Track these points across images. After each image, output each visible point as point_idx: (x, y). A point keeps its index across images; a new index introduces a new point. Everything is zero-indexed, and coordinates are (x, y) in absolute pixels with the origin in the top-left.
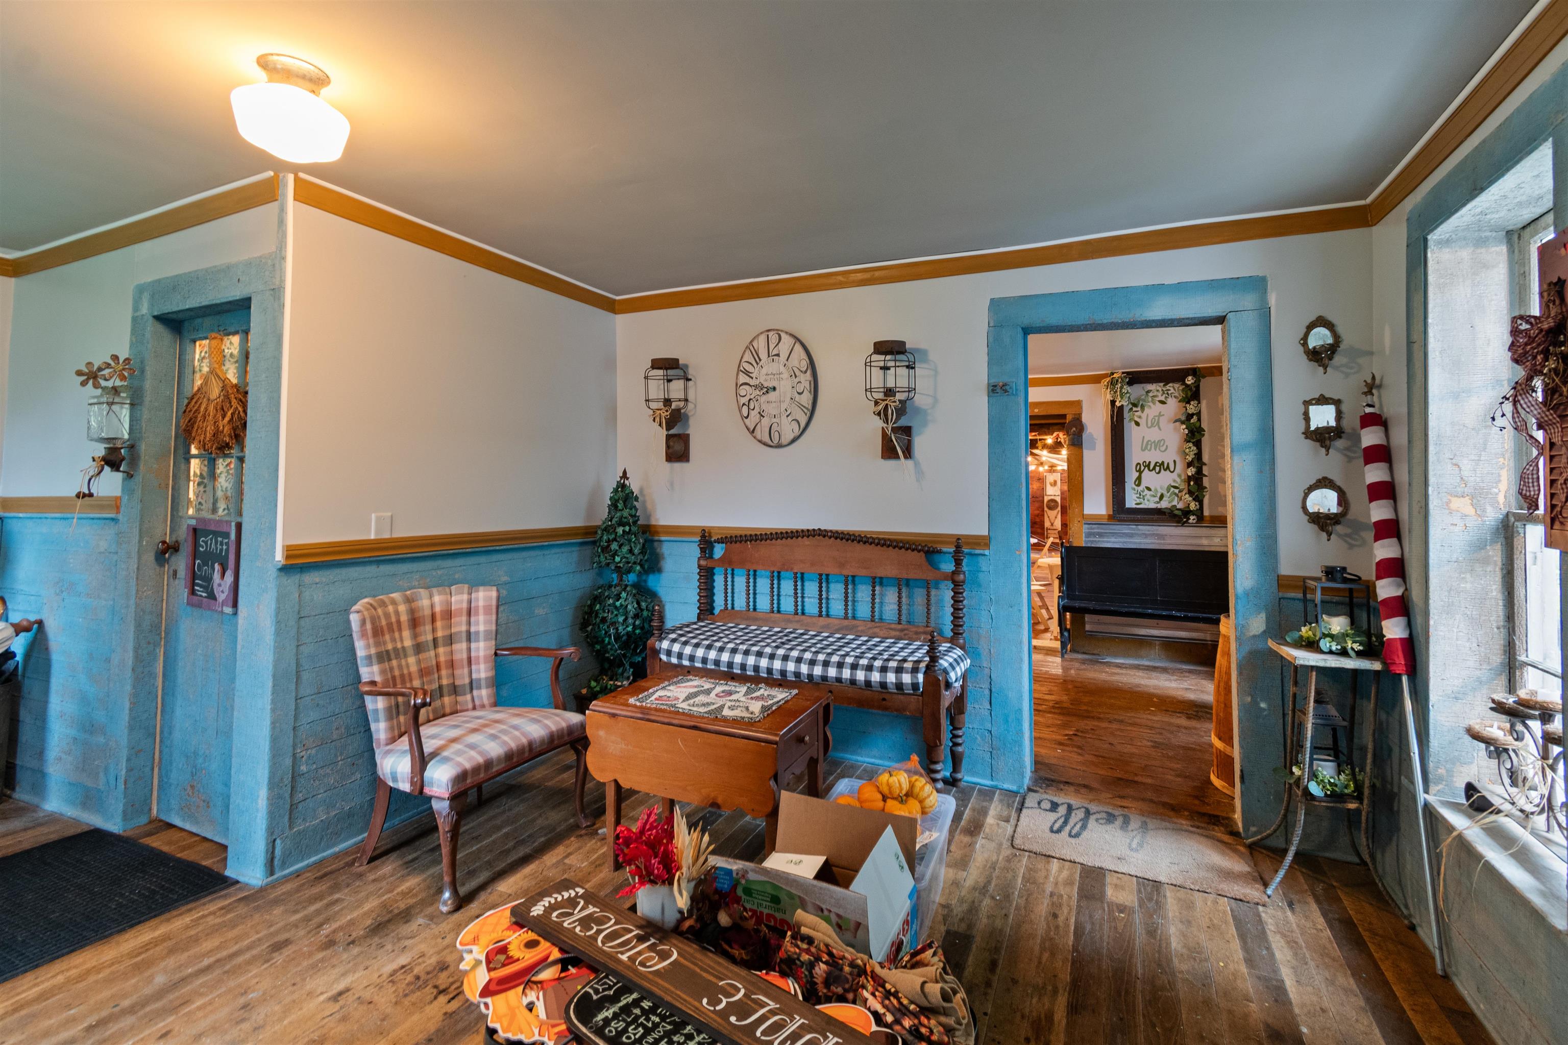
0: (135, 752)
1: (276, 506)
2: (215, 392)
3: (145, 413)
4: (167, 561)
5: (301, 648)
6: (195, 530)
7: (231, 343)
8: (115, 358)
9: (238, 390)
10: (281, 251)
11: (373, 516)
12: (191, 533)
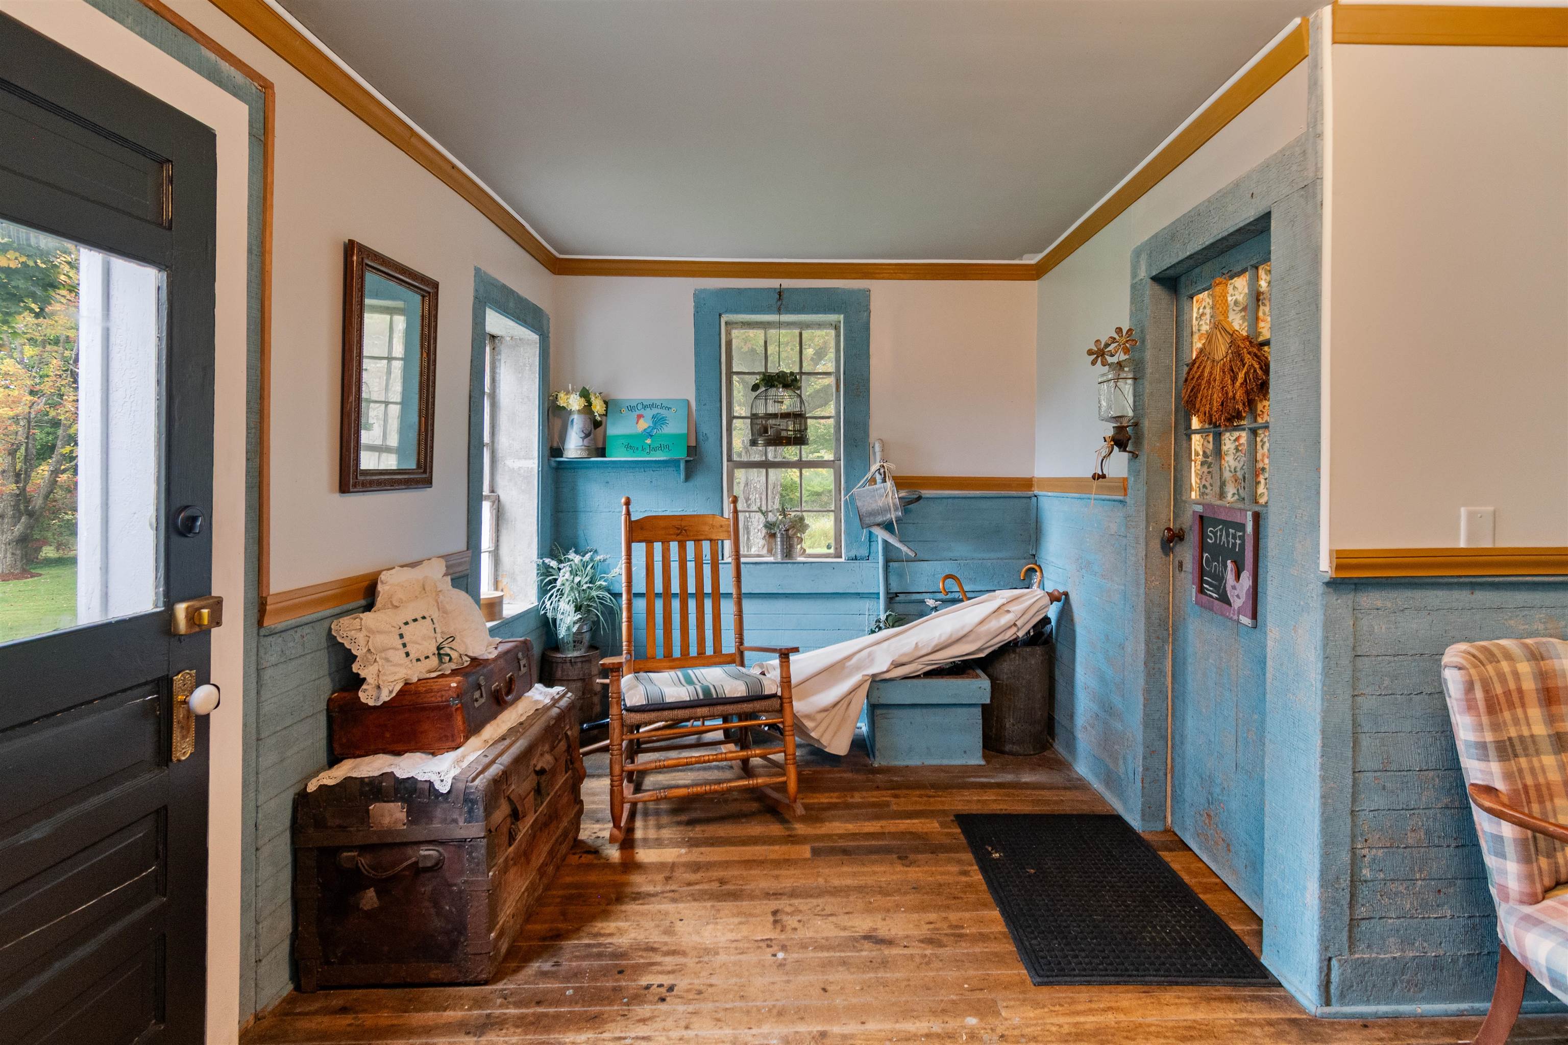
0: (1150, 753)
1: (1318, 493)
2: (1221, 350)
3: (1147, 387)
4: (1172, 550)
5: (1359, 699)
6: (1201, 518)
7: (1235, 288)
8: (1119, 330)
9: (1251, 342)
10: (1315, 126)
11: (1463, 511)
12: (1197, 522)
